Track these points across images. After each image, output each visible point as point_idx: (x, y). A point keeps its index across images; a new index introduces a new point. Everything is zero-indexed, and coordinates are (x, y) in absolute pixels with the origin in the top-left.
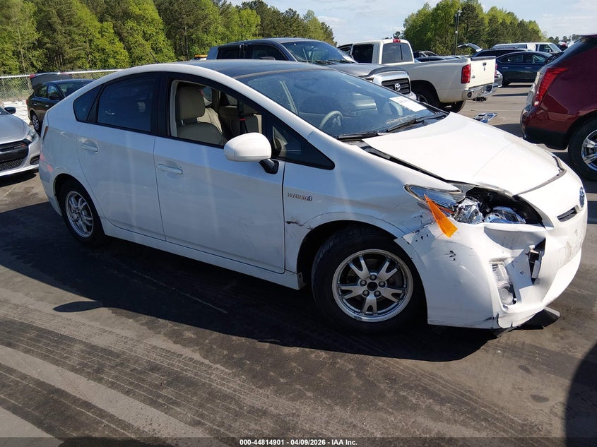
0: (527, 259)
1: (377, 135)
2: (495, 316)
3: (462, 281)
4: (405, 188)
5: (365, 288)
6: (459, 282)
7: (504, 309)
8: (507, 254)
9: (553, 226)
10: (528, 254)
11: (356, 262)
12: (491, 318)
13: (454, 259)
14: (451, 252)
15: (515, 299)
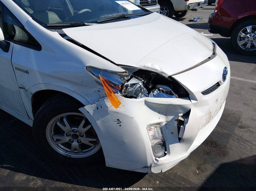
0: (176, 123)
1: (84, 25)
2: (149, 165)
3: (125, 141)
4: (86, 68)
5: (70, 137)
6: (124, 142)
7: (155, 162)
8: (162, 119)
9: (196, 100)
10: (177, 120)
11: (61, 121)
12: (146, 167)
13: (120, 126)
14: (118, 120)
15: (166, 152)
